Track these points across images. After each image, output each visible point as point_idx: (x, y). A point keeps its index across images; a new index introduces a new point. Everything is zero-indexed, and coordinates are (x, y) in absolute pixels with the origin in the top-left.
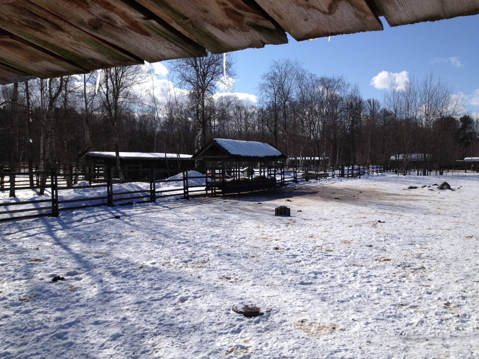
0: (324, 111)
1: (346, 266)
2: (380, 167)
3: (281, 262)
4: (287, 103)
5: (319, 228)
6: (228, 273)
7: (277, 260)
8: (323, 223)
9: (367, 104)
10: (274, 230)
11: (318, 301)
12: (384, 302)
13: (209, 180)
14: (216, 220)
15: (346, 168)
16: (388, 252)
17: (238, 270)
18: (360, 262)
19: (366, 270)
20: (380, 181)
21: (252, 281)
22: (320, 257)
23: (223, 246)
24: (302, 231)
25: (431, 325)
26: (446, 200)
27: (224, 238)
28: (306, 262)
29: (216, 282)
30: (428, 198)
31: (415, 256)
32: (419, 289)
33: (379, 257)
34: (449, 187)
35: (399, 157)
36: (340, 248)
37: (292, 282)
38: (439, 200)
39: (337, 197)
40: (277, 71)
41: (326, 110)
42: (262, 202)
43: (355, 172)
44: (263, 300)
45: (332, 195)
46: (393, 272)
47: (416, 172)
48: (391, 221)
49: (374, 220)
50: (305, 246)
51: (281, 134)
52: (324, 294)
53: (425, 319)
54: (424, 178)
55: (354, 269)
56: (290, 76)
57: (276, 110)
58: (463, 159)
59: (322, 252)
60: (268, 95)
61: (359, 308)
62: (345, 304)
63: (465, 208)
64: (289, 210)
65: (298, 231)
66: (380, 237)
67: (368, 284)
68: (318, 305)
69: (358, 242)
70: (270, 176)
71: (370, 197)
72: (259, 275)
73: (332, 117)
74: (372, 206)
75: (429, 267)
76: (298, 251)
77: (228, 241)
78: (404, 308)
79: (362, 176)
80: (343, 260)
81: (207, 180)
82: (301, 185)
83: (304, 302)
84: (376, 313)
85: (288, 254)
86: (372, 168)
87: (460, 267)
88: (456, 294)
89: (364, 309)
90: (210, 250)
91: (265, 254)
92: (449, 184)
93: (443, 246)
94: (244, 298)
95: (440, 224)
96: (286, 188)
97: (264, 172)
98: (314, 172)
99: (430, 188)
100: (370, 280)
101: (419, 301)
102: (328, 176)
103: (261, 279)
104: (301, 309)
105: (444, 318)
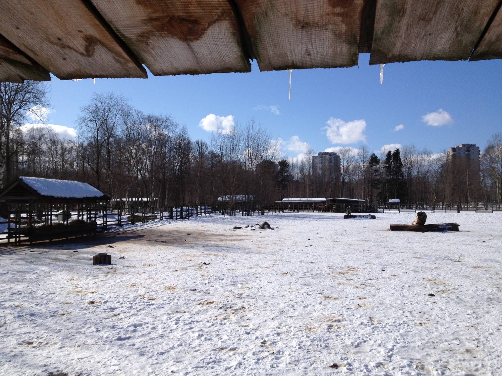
0: (152, 150)
1: (169, 314)
2: (208, 209)
3: (97, 317)
4: (111, 139)
5: (142, 275)
6: (31, 337)
7: (92, 315)
8: (147, 269)
9: (195, 146)
10: (91, 281)
11: (135, 356)
12: (205, 348)
13: (13, 225)
14: (19, 274)
15: (175, 210)
16: (212, 294)
17: (43, 332)
18: (183, 309)
19: (188, 316)
20: (208, 222)
21: (59, 343)
22: (142, 307)
23: (26, 305)
24: (123, 280)
25: (248, 366)
26: (266, 238)
27: (27, 295)
28: (125, 314)
29: (13, 350)
30: (250, 238)
31: (237, 296)
32: (238, 331)
33: (202, 301)
34: (269, 227)
35: (225, 198)
36: (163, 295)
37: (108, 339)
38: (261, 239)
39: (164, 240)
40: (99, 105)
41: (154, 150)
42: (78, 250)
43: (184, 213)
44: (72, 363)
45: (159, 238)
46: (215, 315)
47: (241, 213)
48: (216, 262)
49: (200, 262)
50: (126, 296)
51: (104, 173)
52: (143, 348)
53: (243, 361)
54: (247, 219)
55: (176, 317)
56: (114, 111)
57: (98, 146)
58: (281, 200)
59: (144, 302)
60: (89, 129)
61: (180, 358)
62: (165, 356)
63: (282, 246)
64: (109, 257)
65: (119, 281)
66: (204, 279)
67: (190, 331)
68: (135, 361)
69: (182, 287)
70: (90, 220)
71: (197, 238)
72: (69, 335)
73: (161, 156)
74: (198, 248)
75: (249, 306)
76: (117, 303)
77: (32, 299)
78: (224, 351)
79: (191, 218)
80: (166, 307)
81: (9, 225)
82: (126, 229)
83: (120, 359)
84: (196, 361)
85: (105, 307)
86: (201, 209)
87: (276, 304)
88: (272, 331)
89: (184, 359)
90: (8, 311)
91: (78, 310)
92: (269, 223)
93: (262, 284)
94: (49, 364)
95: (260, 263)
96: (109, 232)
97: (83, 215)
98: (140, 214)
99: (253, 228)
100: (193, 326)
101: (238, 342)
102: (156, 219)
103: (71, 340)
104: (116, 368)
105: (261, 357)
